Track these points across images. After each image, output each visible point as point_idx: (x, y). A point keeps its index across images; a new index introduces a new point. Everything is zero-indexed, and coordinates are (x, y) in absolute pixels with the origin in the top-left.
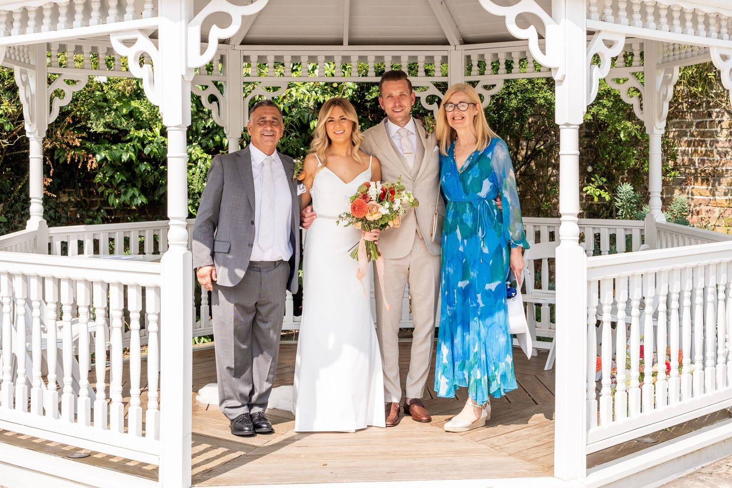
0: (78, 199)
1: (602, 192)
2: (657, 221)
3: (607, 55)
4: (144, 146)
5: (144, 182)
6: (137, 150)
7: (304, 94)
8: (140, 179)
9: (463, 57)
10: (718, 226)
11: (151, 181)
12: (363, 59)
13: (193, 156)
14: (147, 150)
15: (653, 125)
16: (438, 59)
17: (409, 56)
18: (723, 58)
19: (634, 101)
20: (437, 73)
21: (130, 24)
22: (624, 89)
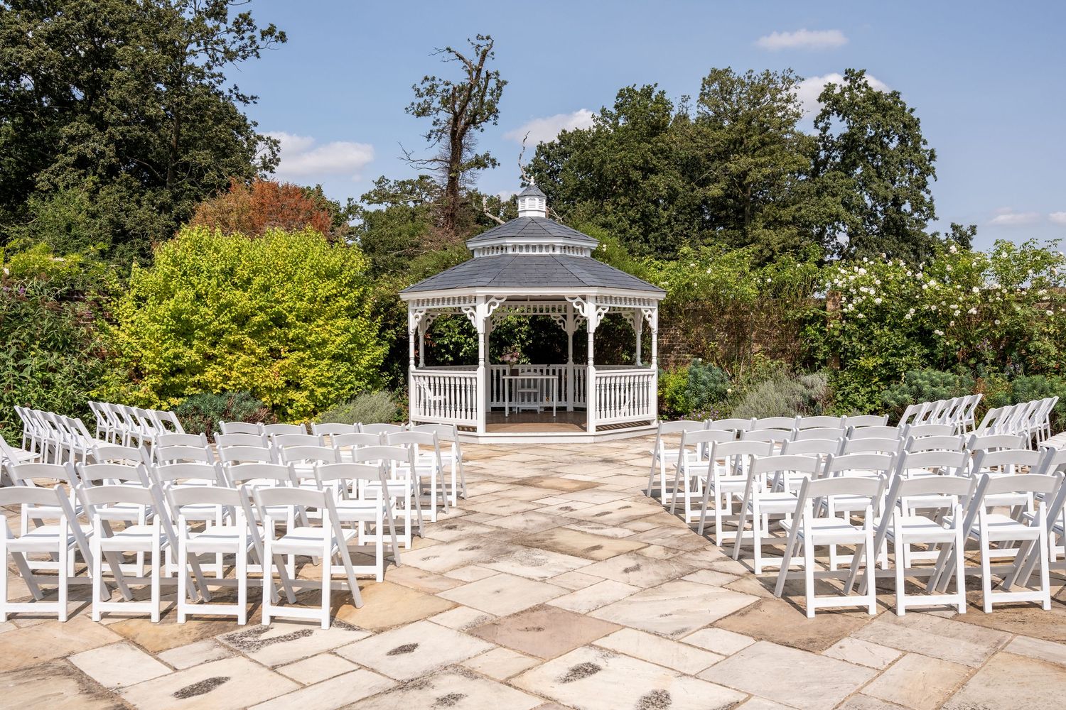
1: (626, 357)
2: (639, 365)
3: (604, 312)
9: (571, 307)
15: (637, 332)
16: (563, 306)
18: (646, 311)
19: (631, 323)
20: (563, 311)
21: (467, 305)
22: (628, 318)
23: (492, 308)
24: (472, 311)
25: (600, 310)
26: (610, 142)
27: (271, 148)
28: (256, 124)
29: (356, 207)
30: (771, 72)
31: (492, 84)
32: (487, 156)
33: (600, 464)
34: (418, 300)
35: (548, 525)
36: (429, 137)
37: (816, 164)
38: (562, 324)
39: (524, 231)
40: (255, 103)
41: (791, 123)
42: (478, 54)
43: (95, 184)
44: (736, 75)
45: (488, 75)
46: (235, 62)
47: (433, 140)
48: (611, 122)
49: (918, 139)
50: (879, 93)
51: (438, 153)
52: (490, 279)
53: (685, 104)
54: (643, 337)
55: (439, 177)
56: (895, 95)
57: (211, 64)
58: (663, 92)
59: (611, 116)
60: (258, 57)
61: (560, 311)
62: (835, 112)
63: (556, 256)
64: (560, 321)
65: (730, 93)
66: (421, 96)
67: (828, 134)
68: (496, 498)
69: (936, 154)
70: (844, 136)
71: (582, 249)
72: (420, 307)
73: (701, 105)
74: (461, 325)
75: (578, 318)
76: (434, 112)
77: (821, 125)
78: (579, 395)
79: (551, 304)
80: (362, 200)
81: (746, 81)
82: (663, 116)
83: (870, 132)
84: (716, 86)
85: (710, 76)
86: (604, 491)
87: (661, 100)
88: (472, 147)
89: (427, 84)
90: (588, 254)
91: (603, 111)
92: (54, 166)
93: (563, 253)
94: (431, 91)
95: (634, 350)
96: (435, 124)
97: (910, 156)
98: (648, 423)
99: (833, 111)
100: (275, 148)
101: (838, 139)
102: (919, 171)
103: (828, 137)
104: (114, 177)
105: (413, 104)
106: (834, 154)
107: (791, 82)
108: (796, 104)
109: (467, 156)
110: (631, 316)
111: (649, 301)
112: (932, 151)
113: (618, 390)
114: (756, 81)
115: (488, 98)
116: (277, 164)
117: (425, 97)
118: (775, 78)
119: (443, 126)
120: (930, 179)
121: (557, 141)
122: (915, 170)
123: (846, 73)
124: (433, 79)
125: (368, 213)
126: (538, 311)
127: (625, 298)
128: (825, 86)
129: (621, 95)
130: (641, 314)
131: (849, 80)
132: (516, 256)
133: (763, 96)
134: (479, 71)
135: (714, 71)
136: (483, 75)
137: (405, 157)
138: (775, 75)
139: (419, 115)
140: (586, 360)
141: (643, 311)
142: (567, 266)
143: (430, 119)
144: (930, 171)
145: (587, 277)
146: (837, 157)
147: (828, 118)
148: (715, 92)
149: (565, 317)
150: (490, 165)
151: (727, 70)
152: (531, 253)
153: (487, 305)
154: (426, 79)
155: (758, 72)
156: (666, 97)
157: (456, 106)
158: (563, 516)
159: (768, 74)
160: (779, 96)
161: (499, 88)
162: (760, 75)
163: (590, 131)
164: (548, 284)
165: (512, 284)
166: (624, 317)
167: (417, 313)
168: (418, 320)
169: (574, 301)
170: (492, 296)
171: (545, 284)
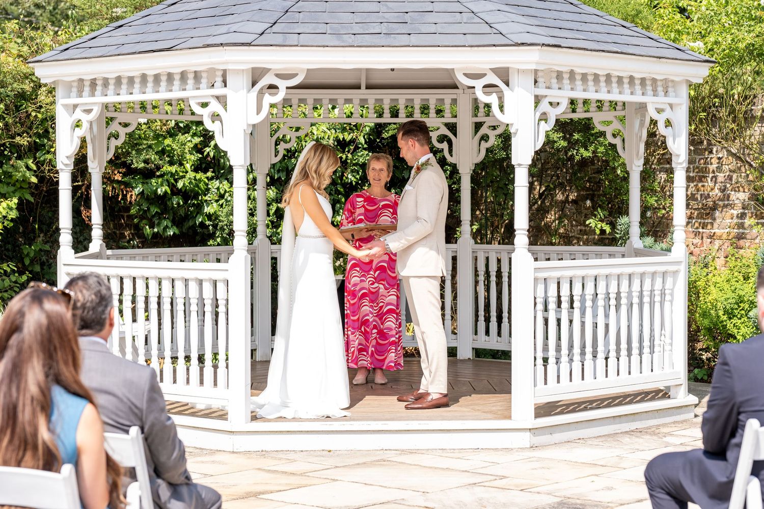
0: (109, 231)
1: (604, 225)
2: (635, 246)
3: (554, 113)
4: (176, 181)
5: (174, 214)
6: (171, 184)
7: (325, 132)
8: (171, 211)
9: (471, 100)
10: (718, 257)
11: (182, 213)
12: (379, 101)
13: (221, 190)
14: (180, 185)
15: (632, 162)
16: (448, 102)
17: (421, 99)
18: (659, 111)
19: (617, 141)
20: (447, 114)
21: (205, 93)
22: (609, 131)
23: (268, 99)
24: (215, 107)
25: (544, 106)
34: (81, 81)
38: (445, 145)
54: (646, 176)
61: (439, 112)
64: (442, 138)
72: (86, 99)
74: (198, 149)
75: (484, 130)
78: (487, 320)
95: (623, 209)
98: (663, 394)
110: (617, 125)
111: (667, 86)
126: (387, 114)
130: (646, 116)
140: (509, 236)
141: (651, 109)
145: (515, 27)
149: (452, 128)
153: (254, 92)
164: (414, 39)
165: (320, 39)
166: (599, 127)
167: (79, 114)
168: (79, 132)
169: (479, 84)
170: (268, 70)
171: (405, 39)
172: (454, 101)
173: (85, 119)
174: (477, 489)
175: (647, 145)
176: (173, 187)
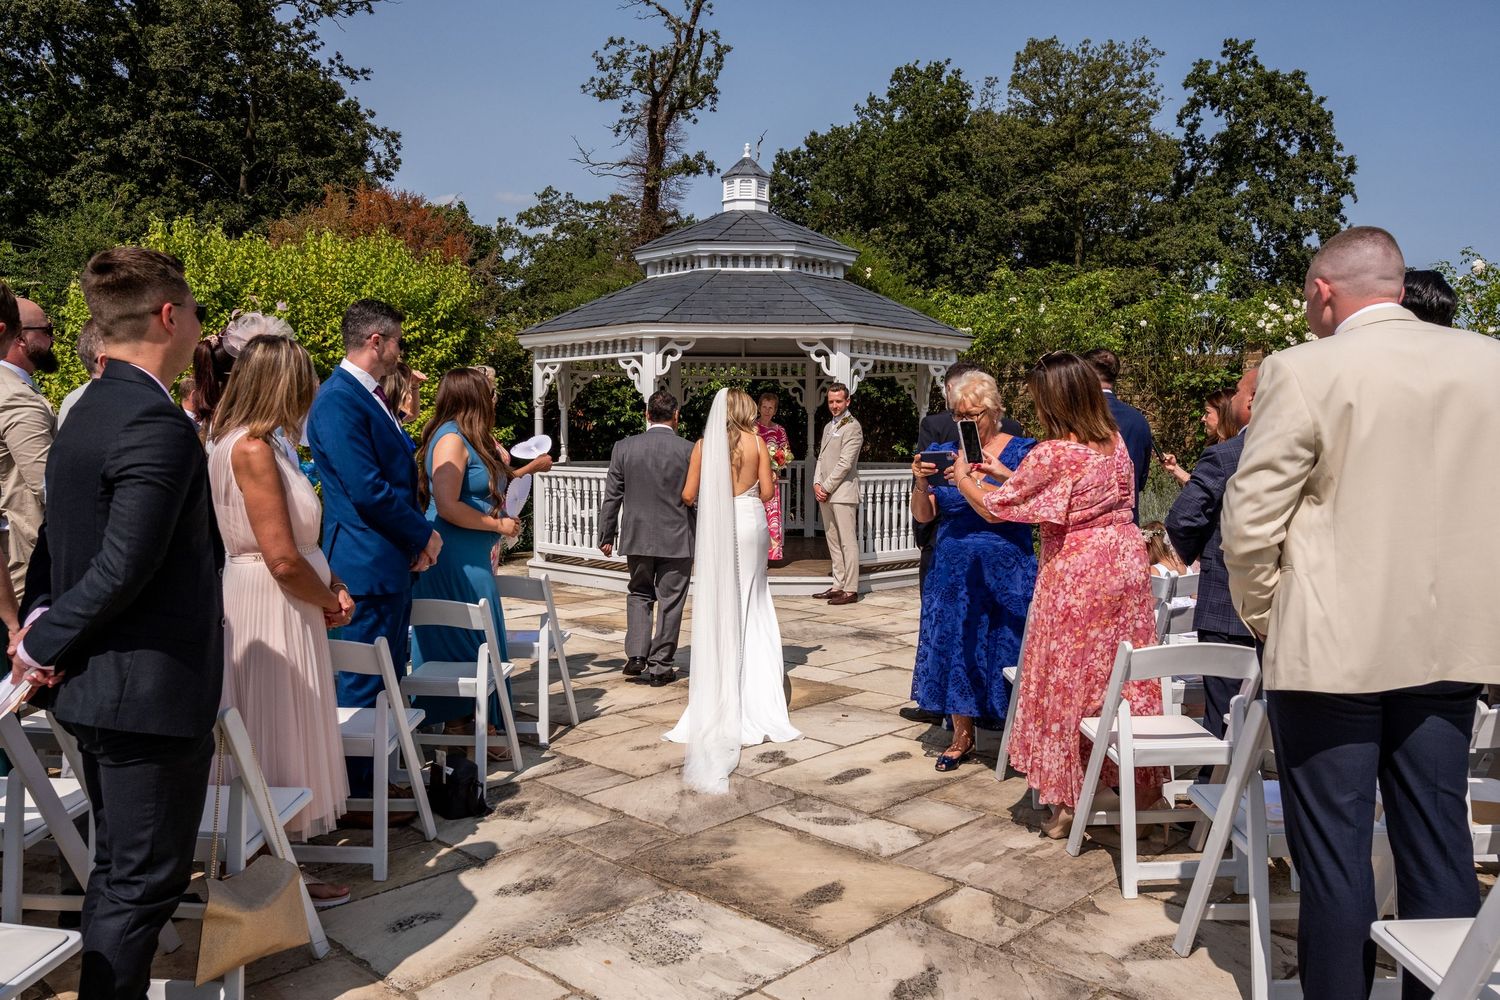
3: (864, 370)
12: (754, 365)
14: (622, 420)
15: (921, 407)
16: (800, 365)
19: (912, 392)
20: (799, 374)
21: (628, 354)
22: (906, 385)
23: (670, 359)
24: (635, 363)
25: (858, 365)
26: (880, 145)
27: (387, 144)
28: (372, 114)
29: (509, 231)
30: (1116, 43)
31: (709, 51)
32: (700, 157)
33: (852, 641)
34: (549, 347)
35: (725, 807)
36: (618, 130)
37: (1180, 178)
38: (797, 395)
39: (729, 232)
40: (367, 79)
41: (1146, 116)
42: (688, 7)
43: (131, 194)
44: (1065, 49)
45: (703, 36)
46: (336, 17)
47: (623, 136)
48: (882, 115)
49: (1329, 143)
50: (1276, 74)
51: (630, 153)
52: (665, 310)
53: (990, 90)
55: (630, 189)
56: (1298, 76)
57: (303, 21)
58: (959, 72)
59: (883, 106)
60: (371, 12)
61: (794, 372)
62: (1208, 103)
63: (785, 273)
64: (795, 390)
65: (1057, 75)
66: (605, 68)
67: (1197, 133)
68: (636, 723)
69: (1356, 163)
70: (1222, 137)
71: (828, 264)
72: (552, 359)
73: (1014, 91)
75: (821, 380)
76: (625, 93)
77: (1187, 121)
79: (779, 362)
80: (519, 222)
81: (1080, 55)
82: (959, 106)
83: (1261, 131)
84: (1035, 64)
85: (1027, 50)
86: (856, 708)
87: (955, 83)
88: (680, 144)
89: (614, 50)
90: (840, 274)
91: (871, 99)
92: (74, 169)
93: (796, 269)
94: (620, 60)
96: (625, 110)
97: (1319, 165)
99: (1205, 101)
100: (394, 145)
101: (1212, 141)
102: (1331, 188)
103: (1197, 140)
104: (159, 185)
105: (593, 79)
106: (1205, 164)
107: (1145, 58)
108: (1153, 88)
109: (673, 157)
110: (911, 381)
111: (942, 354)
112: (1351, 159)
113: (887, 505)
114: (1095, 56)
115: (703, 72)
116: (396, 168)
117: (611, 70)
118: (1123, 51)
119: (636, 113)
120: (1346, 200)
121: (804, 149)
122: (1325, 188)
123: (1225, 45)
124: (622, 41)
125: (526, 238)
126: (759, 373)
127: (902, 346)
128: (1194, 64)
129: (897, 76)
130: (929, 374)
131: (1229, 56)
132: (716, 273)
133: (1106, 77)
134: (690, 32)
135: (1033, 43)
136: (696, 36)
137: (581, 157)
138: (1123, 47)
139: (602, 97)
141: (931, 369)
142: (802, 291)
143: (619, 103)
144: (1346, 188)
145: (837, 310)
146: (1210, 168)
147: (1198, 112)
148: (1034, 72)
149: (802, 383)
150: (706, 173)
151: (1051, 42)
152: (741, 269)
153: (660, 356)
154: (612, 41)
155: (1098, 44)
156: (963, 78)
157: (656, 84)
158: (764, 779)
159: (1112, 46)
160: (1127, 78)
161: (719, 56)
162: (1099, 48)
163: (852, 128)
164: (768, 319)
165: (705, 318)
166: (900, 383)
167: (548, 369)
168: (548, 381)
169: (812, 350)
170: (670, 339)
171: (762, 319)
172: (804, 366)
173: (552, 372)
174: (804, 623)
175: (931, 397)
176: (617, 420)
